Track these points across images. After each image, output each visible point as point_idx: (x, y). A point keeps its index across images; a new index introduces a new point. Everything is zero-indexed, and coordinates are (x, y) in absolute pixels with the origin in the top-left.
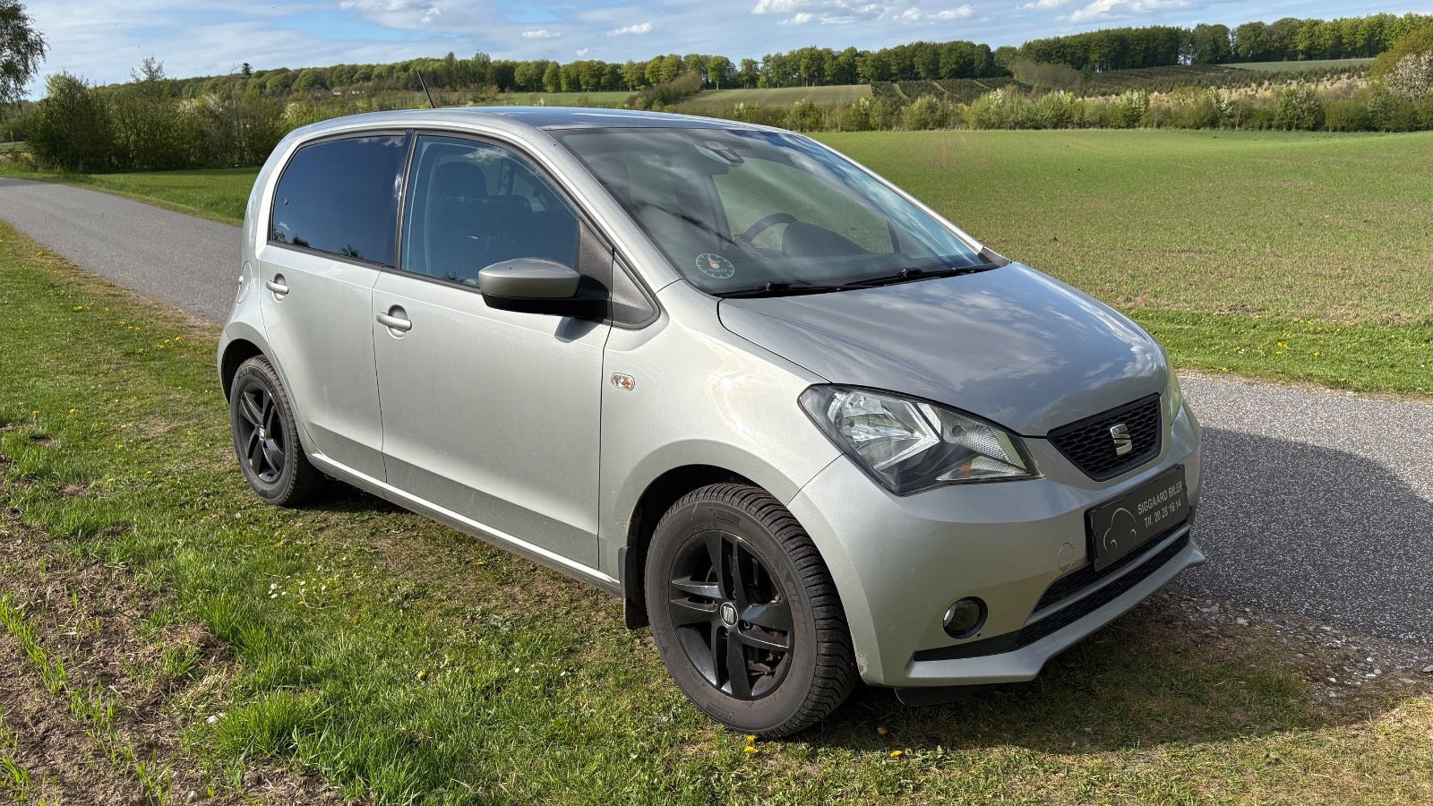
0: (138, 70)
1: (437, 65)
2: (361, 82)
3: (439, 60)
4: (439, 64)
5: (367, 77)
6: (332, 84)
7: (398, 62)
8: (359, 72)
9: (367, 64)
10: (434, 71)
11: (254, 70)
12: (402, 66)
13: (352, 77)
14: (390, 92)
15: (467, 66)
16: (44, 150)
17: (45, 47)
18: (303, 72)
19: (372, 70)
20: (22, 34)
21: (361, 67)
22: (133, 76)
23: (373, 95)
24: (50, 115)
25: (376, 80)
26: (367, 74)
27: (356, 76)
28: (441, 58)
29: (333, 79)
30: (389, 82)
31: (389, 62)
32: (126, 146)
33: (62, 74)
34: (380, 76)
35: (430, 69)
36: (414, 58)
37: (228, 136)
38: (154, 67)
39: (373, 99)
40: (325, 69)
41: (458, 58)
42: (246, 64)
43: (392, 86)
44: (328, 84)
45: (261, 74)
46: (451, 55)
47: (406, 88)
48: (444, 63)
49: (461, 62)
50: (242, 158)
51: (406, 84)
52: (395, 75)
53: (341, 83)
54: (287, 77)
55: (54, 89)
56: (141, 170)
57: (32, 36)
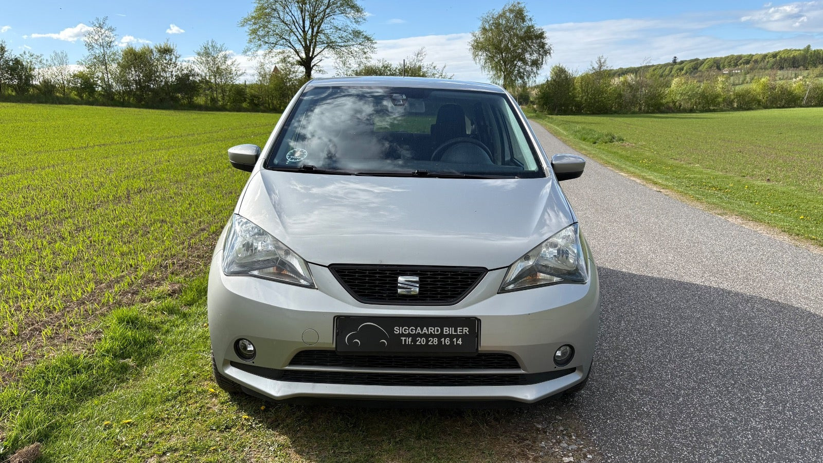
0: (594, 62)
1: (797, 53)
2: (742, 65)
3: (799, 50)
4: (799, 52)
5: (747, 62)
6: (724, 67)
7: (771, 52)
8: (743, 59)
9: (749, 54)
10: (794, 57)
11: (678, 60)
12: (773, 55)
13: (737, 62)
14: (760, 71)
15: (819, 53)
16: (542, 103)
17: (552, 51)
18: (708, 60)
19: (752, 58)
20: (542, 46)
21: (745, 56)
22: (591, 65)
23: (748, 73)
24: (548, 86)
25: (753, 63)
26: (748, 60)
27: (741, 61)
28: (801, 49)
29: (725, 63)
30: (762, 64)
31: (764, 52)
32: (581, 102)
33: (558, 65)
34: (756, 62)
35: (791, 56)
36: (782, 49)
37: (634, 96)
38: (602, 61)
39: (748, 75)
40: (721, 58)
41: (813, 48)
42: (675, 57)
43: (763, 67)
44: (721, 66)
45: (682, 62)
46: (809, 46)
47: (772, 68)
48: (802, 52)
49: (815, 51)
50: (640, 109)
51: (773, 65)
52: (767, 60)
53: (730, 66)
54: (697, 64)
55: (553, 73)
56: (586, 114)
57: (547, 47)
